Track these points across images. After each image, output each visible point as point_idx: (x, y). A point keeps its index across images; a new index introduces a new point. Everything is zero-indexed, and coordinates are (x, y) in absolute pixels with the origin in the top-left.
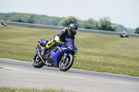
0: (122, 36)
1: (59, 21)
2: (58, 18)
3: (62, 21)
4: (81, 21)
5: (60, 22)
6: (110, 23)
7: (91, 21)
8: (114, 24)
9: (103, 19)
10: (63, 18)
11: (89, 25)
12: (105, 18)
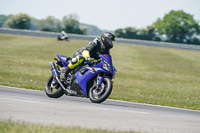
0: (60, 39)
1: (5, 20)
2: (3, 16)
3: (10, 21)
4: (37, 21)
5: (6, 22)
6: (78, 23)
7: (50, 21)
8: (83, 24)
9: (68, 18)
10: (10, 16)
11: (47, 25)
12: (71, 16)
